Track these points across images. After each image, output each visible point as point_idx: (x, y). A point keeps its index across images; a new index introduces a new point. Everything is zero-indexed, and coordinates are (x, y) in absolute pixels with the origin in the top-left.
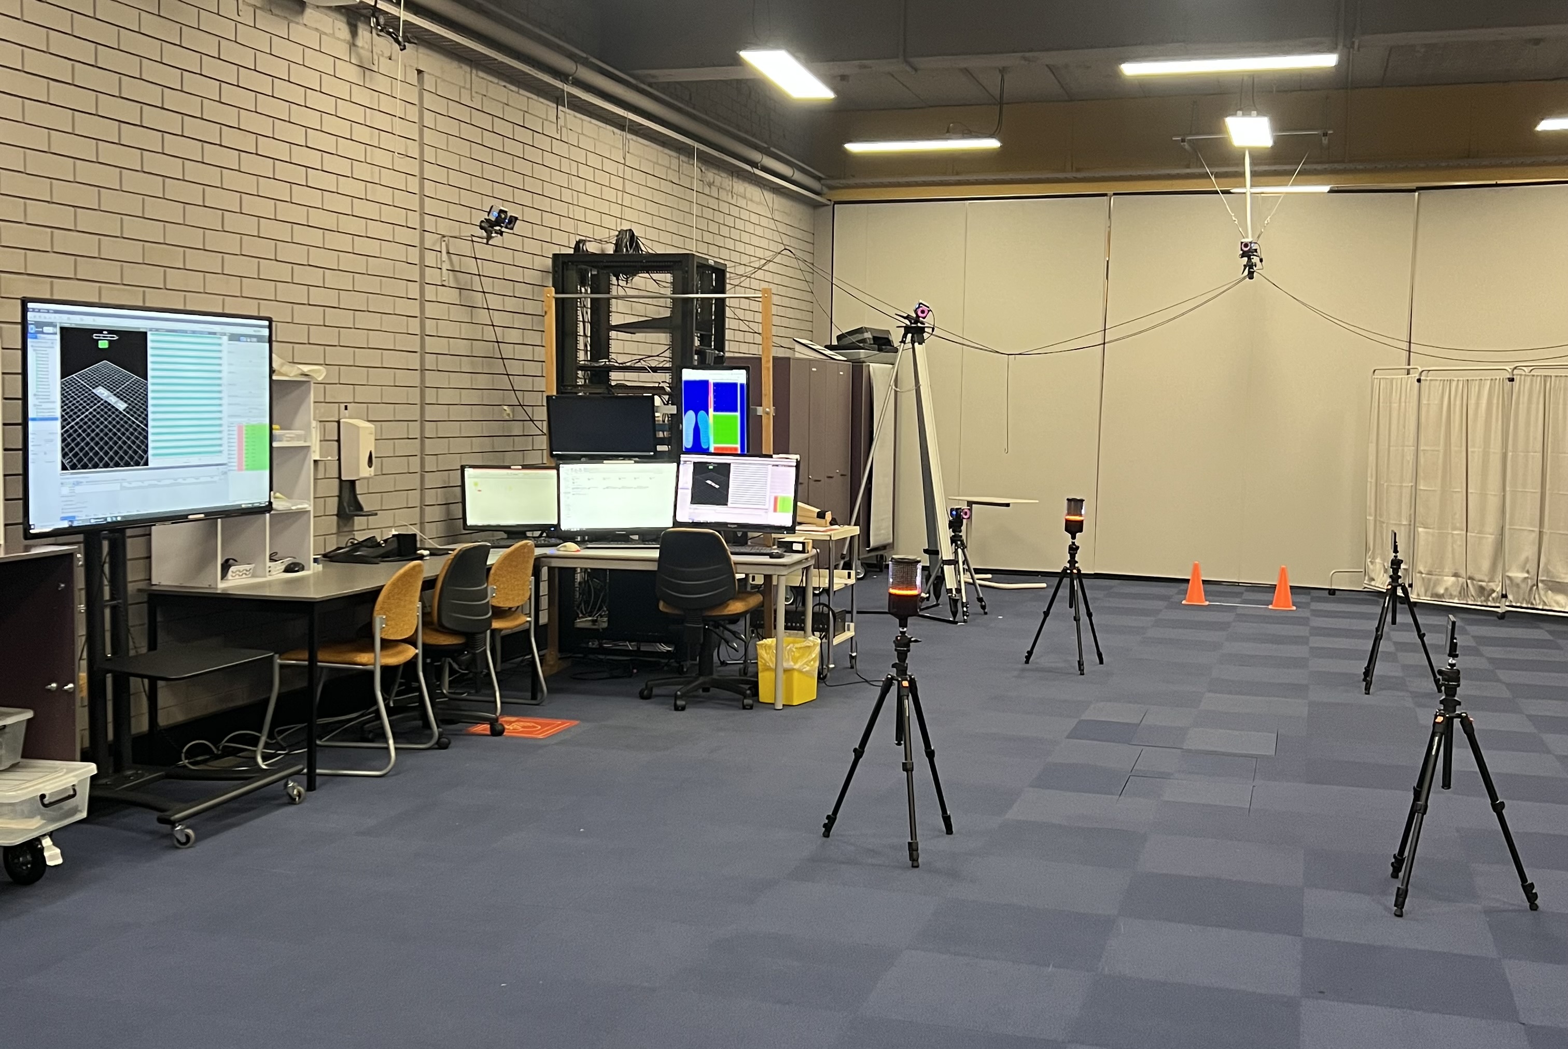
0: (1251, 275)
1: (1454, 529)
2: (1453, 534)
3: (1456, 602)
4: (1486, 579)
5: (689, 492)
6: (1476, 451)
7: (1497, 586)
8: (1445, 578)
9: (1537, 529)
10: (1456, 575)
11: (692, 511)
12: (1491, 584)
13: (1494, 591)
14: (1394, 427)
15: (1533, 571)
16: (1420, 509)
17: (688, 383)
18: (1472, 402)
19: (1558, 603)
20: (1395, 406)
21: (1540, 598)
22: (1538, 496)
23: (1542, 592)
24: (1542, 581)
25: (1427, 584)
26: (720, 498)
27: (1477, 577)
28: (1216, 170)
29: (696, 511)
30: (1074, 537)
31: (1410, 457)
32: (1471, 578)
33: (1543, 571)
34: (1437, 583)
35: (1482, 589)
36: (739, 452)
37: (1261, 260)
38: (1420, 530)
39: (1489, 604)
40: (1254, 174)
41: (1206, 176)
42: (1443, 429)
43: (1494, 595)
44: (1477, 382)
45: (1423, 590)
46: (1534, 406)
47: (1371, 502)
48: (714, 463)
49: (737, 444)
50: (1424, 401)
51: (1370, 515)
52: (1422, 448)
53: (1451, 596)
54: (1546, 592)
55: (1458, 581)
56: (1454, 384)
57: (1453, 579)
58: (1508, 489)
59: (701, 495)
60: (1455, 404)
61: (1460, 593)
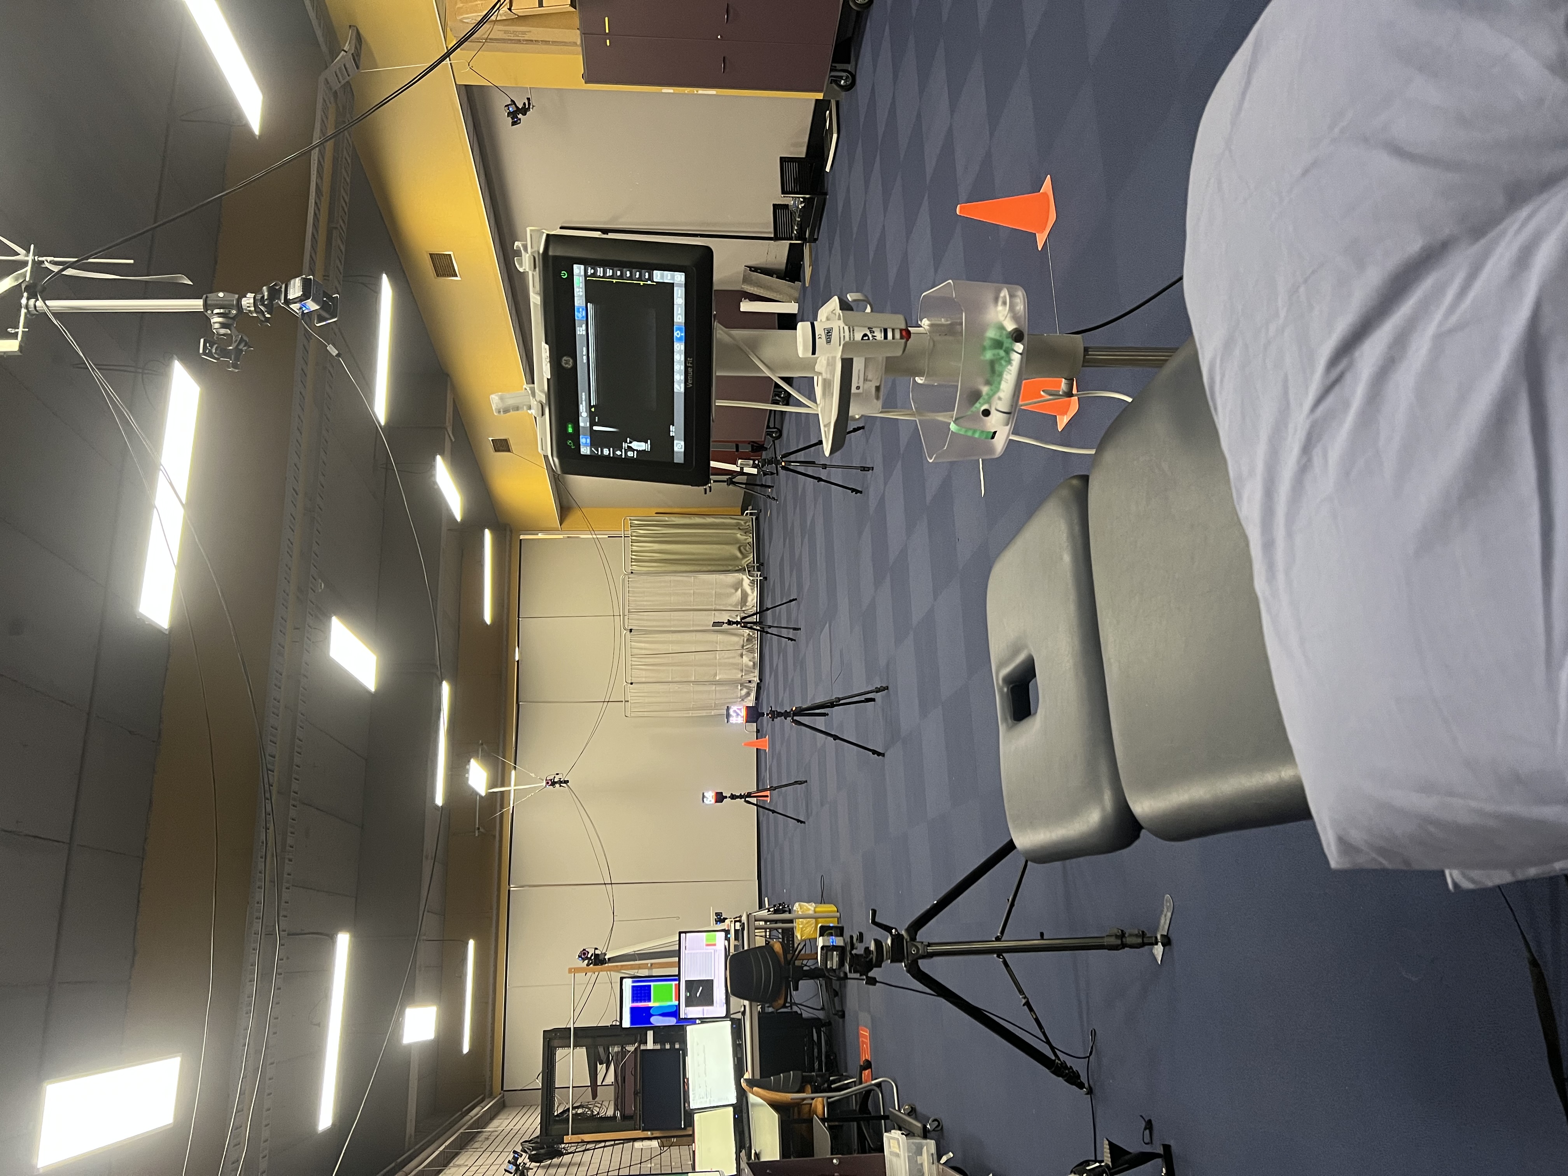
0: (566, 782)
1: (716, 658)
2: (719, 659)
3: (756, 655)
4: (743, 638)
5: (706, 1008)
6: (672, 648)
7: (746, 632)
8: (744, 662)
9: (713, 612)
10: (742, 656)
11: (718, 1005)
12: (745, 635)
13: (749, 634)
14: (658, 700)
15: (737, 613)
16: (706, 679)
17: (632, 1023)
18: (643, 652)
19: (753, 600)
20: (647, 700)
21: (751, 609)
22: (695, 612)
23: (747, 608)
24: (741, 608)
25: (748, 672)
26: (708, 985)
27: (742, 643)
28: (498, 808)
29: (718, 1002)
30: (726, 797)
31: (676, 687)
32: (743, 646)
33: (736, 608)
34: (747, 666)
35: (748, 640)
36: (677, 982)
37: (557, 774)
38: (717, 678)
39: (756, 636)
40: (503, 785)
41: (502, 815)
42: (659, 668)
43: (751, 634)
44: (632, 650)
45: (752, 674)
46: (645, 617)
47: (704, 713)
48: (686, 992)
49: (672, 984)
50: (644, 680)
51: (711, 712)
52: (670, 680)
53: (754, 658)
54: (746, 606)
55: (745, 654)
56: (633, 663)
57: (744, 657)
58: (692, 629)
59: (707, 999)
60: (645, 662)
61: (751, 653)
